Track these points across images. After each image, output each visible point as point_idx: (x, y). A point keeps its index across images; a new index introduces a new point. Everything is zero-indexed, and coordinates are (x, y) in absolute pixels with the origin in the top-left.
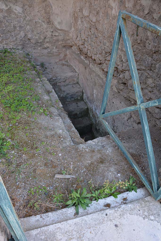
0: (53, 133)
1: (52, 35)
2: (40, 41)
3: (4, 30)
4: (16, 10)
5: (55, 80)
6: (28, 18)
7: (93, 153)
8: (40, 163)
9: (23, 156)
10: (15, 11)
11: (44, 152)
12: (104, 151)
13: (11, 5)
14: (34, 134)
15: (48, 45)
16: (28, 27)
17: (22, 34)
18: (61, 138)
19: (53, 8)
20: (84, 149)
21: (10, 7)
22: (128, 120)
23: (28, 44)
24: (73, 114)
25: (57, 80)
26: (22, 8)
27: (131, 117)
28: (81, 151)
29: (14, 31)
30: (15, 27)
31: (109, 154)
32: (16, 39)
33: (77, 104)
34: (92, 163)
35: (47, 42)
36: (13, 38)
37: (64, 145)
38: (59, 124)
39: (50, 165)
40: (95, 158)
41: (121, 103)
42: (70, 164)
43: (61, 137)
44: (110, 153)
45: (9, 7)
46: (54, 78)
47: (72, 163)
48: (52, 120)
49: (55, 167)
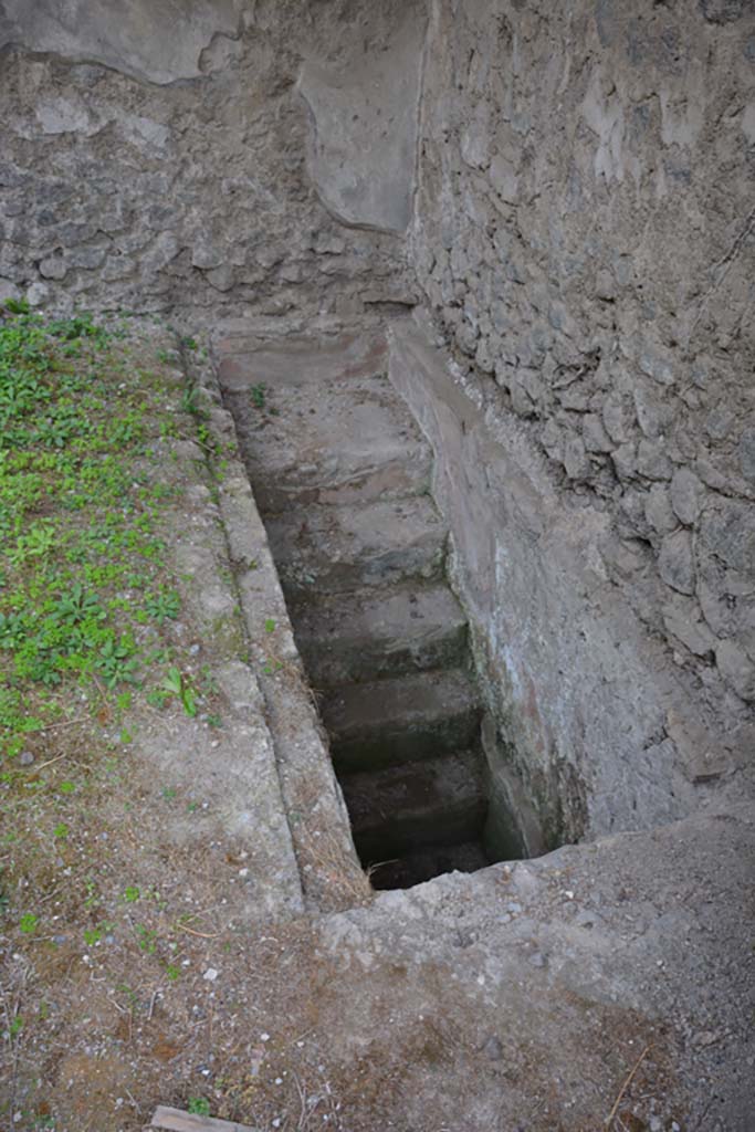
0: (204, 826)
1: (312, 250)
2: (249, 279)
3: (81, 226)
4: (136, 132)
5: (313, 473)
6: (195, 170)
7: (394, 984)
8: (94, 1021)
9: (13, 960)
10: (131, 139)
11: (130, 948)
12: (460, 975)
13: (116, 112)
14: (99, 824)
15: (290, 295)
16: (195, 211)
17: (165, 243)
18: (240, 864)
19: (322, 122)
20: (352, 949)
21: (112, 123)
22: (646, 748)
23: (193, 291)
24: (387, 652)
25: (317, 478)
26: (170, 124)
27: (667, 736)
28: (330, 960)
29: (128, 230)
30: (131, 215)
31: (487, 1000)
32: (136, 271)
33: (413, 600)
34: (375, 1055)
35: (289, 284)
36: (121, 263)
37: (247, 910)
38: (250, 775)
39: (145, 1034)
40: (397, 1018)
41: (617, 645)
42: (255, 1040)
43: (244, 855)
44: (491, 994)
45: (104, 122)
46: (303, 468)
47: (265, 1037)
48: (214, 744)
49: (168, 1050)
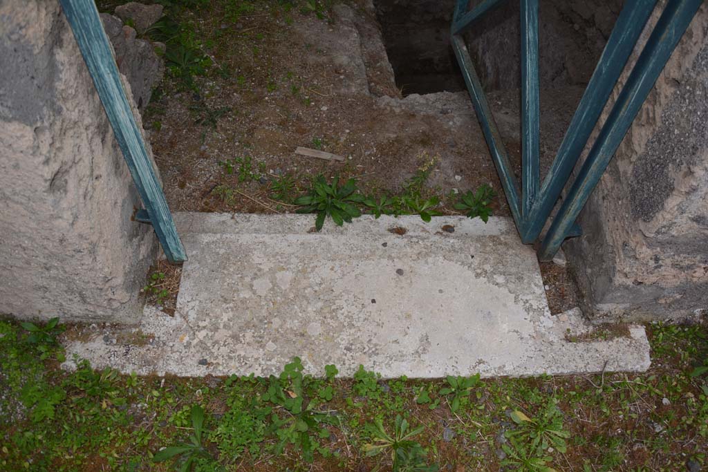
0: (324, 59)
7: (409, 119)
8: (270, 119)
9: (233, 95)
11: (287, 97)
12: (441, 120)
14: (275, 53)
18: (341, 74)
20: (391, 107)
22: (553, 79)
27: (564, 68)
28: (380, 109)
31: (452, 130)
34: (397, 140)
37: (342, 90)
38: (348, 45)
39: (293, 125)
40: (409, 130)
42: (343, 132)
43: (342, 71)
44: (455, 128)
47: (348, 131)
48: (331, 30)
49: (302, 131)
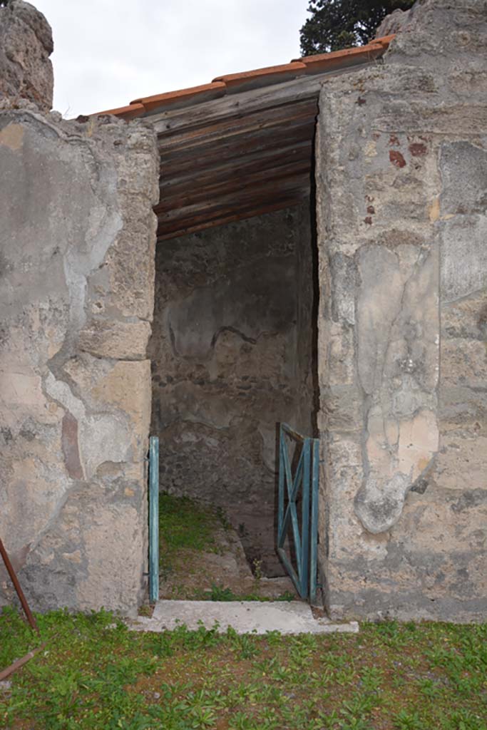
0: (218, 566)
1: (262, 481)
2: (241, 490)
4: (209, 442)
5: (259, 550)
6: (226, 454)
10: (208, 444)
13: (205, 437)
14: (194, 563)
15: (254, 496)
16: (225, 466)
17: (215, 477)
19: (265, 440)
21: (203, 439)
23: (222, 493)
25: (261, 552)
26: (220, 441)
29: (203, 472)
30: (205, 466)
32: (204, 485)
35: (254, 493)
36: (199, 482)
45: (200, 439)
46: (256, 547)
